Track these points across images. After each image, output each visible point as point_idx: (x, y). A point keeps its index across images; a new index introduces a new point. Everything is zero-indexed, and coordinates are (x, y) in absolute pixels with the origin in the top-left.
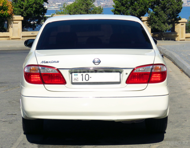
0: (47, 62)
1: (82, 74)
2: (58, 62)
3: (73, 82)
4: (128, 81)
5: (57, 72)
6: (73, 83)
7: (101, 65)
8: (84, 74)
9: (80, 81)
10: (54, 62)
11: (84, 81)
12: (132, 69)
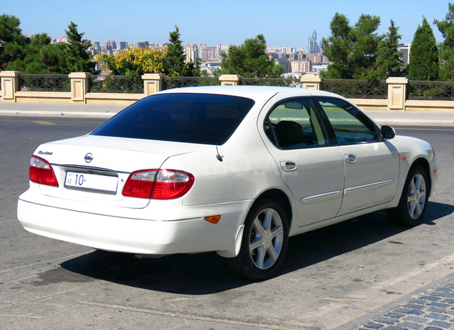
1: (76, 174)
2: (51, 154)
3: (66, 184)
5: (48, 168)
6: (65, 187)
8: (79, 174)
9: (73, 184)
10: (48, 153)
11: (78, 185)
12: (129, 175)
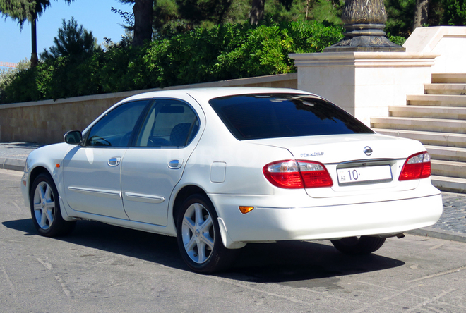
0: (308, 155)
1: (348, 169)
2: (322, 154)
3: (340, 182)
4: (402, 178)
5: (322, 169)
6: (340, 185)
7: (374, 156)
8: (351, 170)
9: (348, 180)
10: (318, 154)
11: (353, 180)
12: (405, 160)
